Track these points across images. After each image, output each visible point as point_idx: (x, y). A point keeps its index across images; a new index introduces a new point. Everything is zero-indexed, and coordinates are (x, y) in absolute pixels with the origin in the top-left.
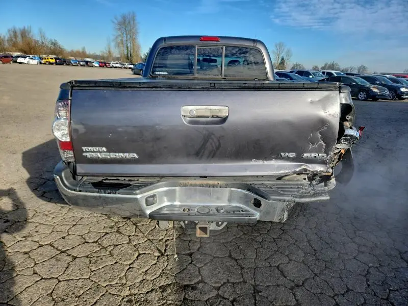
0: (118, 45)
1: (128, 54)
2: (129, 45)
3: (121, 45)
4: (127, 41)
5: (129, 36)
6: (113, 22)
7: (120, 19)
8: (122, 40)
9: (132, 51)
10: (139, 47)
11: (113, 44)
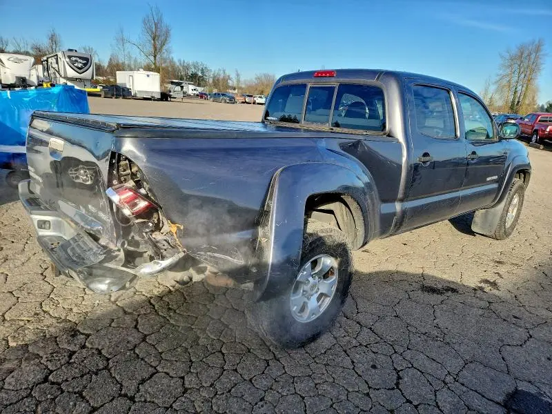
0: (500, 89)
1: (513, 102)
2: (519, 88)
3: (506, 89)
4: (517, 82)
5: (523, 75)
6: (502, 57)
7: (514, 51)
8: (509, 81)
9: (522, 97)
10: (535, 91)
11: (493, 88)
